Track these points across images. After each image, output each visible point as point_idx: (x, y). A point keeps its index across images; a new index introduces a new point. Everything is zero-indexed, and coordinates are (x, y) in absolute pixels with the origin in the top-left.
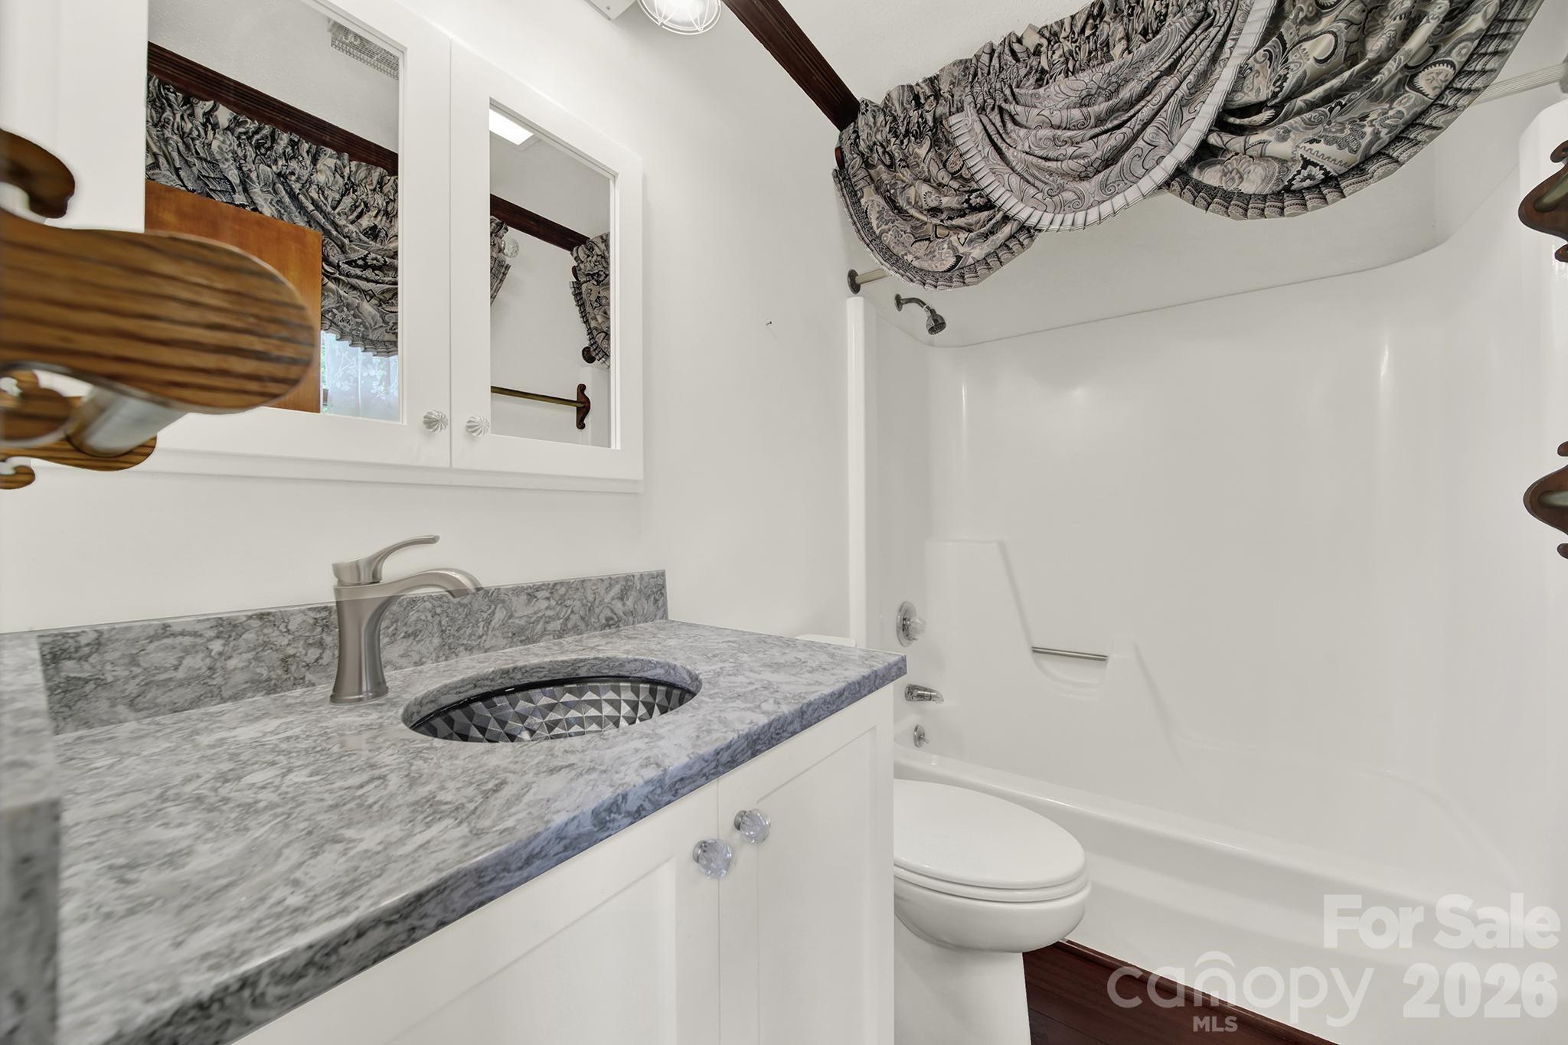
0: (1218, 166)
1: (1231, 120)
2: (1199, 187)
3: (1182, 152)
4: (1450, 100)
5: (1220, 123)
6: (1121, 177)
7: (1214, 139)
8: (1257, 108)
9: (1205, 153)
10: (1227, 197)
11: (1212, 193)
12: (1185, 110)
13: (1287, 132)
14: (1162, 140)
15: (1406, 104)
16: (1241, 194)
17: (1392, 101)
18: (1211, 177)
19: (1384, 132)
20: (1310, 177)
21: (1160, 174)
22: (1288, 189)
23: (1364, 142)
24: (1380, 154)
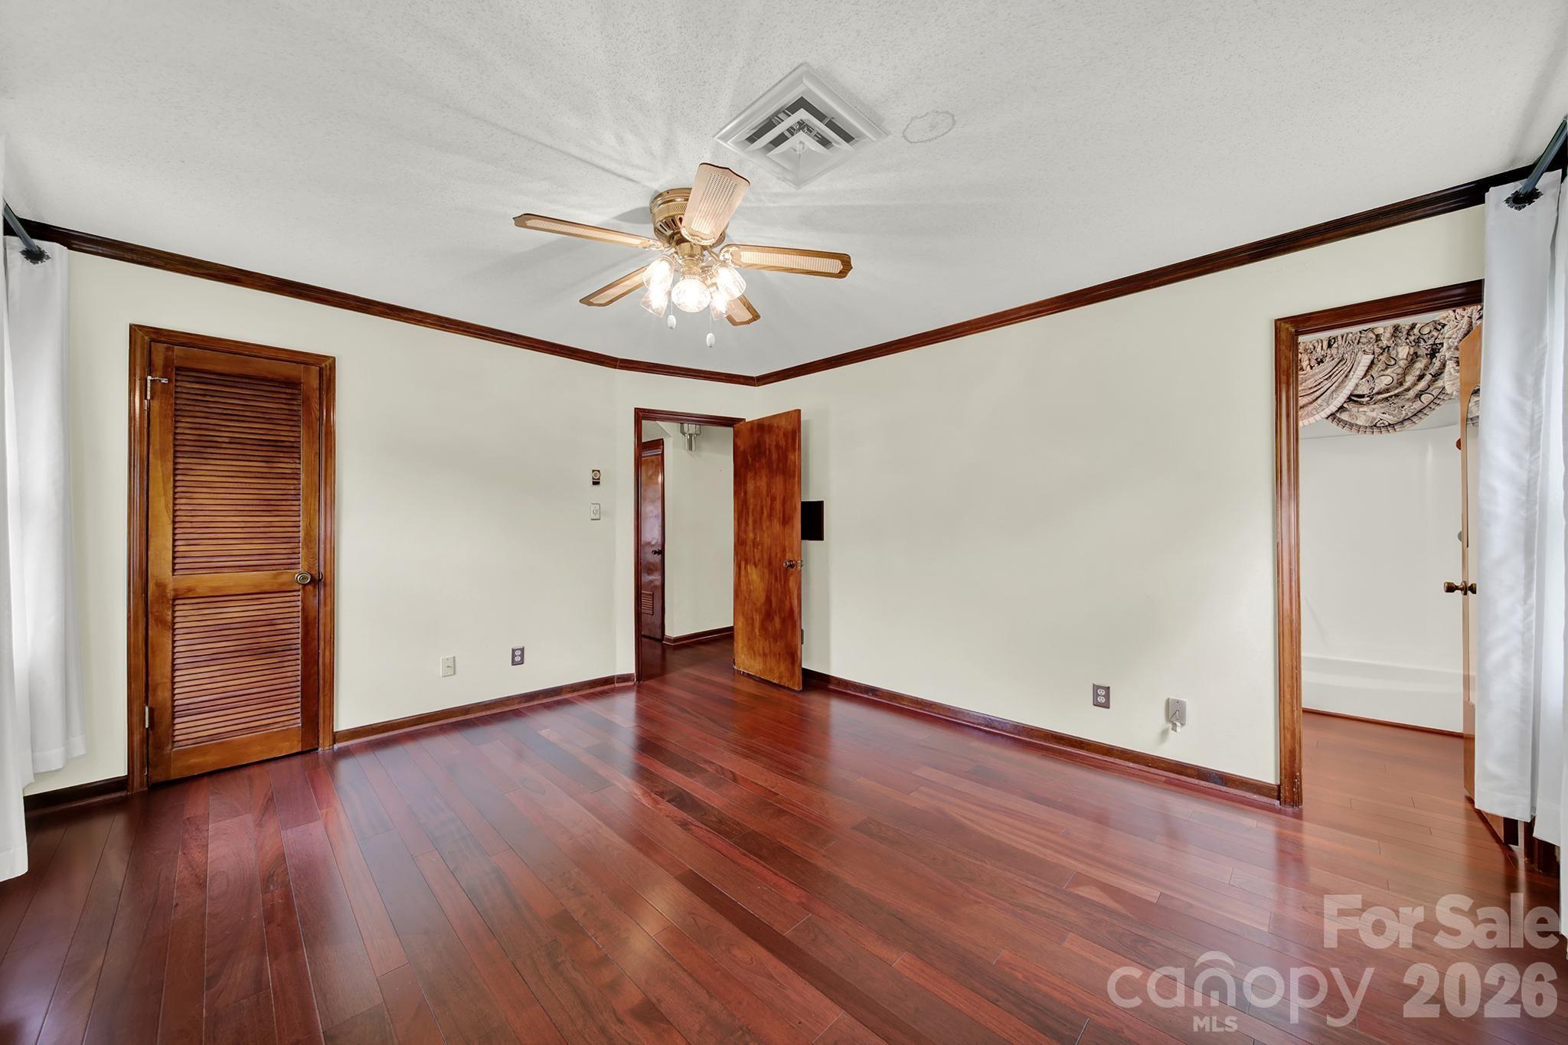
0: (1347, 412)
1: (1353, 398)
2: (1340, 420)
3: (1333, 408)
4: (1433, 406)
5: (1350, 399)
6: (1307, 414)
7: (1345, 405)
8: (1362, 396)
9: (1341, 409)
10: (1352, 425)
11: (1346, 423)
12: (1334, 393)
13: (1374, 409)
14: (1325, 404)
15: (1417, 405)
16: (1356, 425)
17: (1413, 403)
18: (1344, 416)
19: (1409, 414)
20: (1383, 423)
21: (1324, 414)
22: (1375, 426)
23: (1402, 416)
24: (1409, 419)
